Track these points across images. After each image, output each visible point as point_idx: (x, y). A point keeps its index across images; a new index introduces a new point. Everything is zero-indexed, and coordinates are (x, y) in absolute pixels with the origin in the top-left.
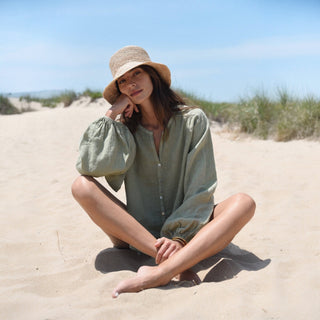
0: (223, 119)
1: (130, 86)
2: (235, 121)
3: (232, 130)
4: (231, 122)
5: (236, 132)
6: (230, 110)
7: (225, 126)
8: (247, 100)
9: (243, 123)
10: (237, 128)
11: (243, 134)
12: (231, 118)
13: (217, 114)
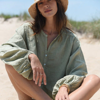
0: (82, 31)
1: (46, 6)
2: (90, 32)
3: (88, 37)
4: (87, 33)
5: (91, 38)
6: (86, 26)
7: (84, 35)
8: (97, 19)
9: (94, 33)
10: (91, 36)
11: (94, 40)
12: (87, 31)
13: (79, 28)
